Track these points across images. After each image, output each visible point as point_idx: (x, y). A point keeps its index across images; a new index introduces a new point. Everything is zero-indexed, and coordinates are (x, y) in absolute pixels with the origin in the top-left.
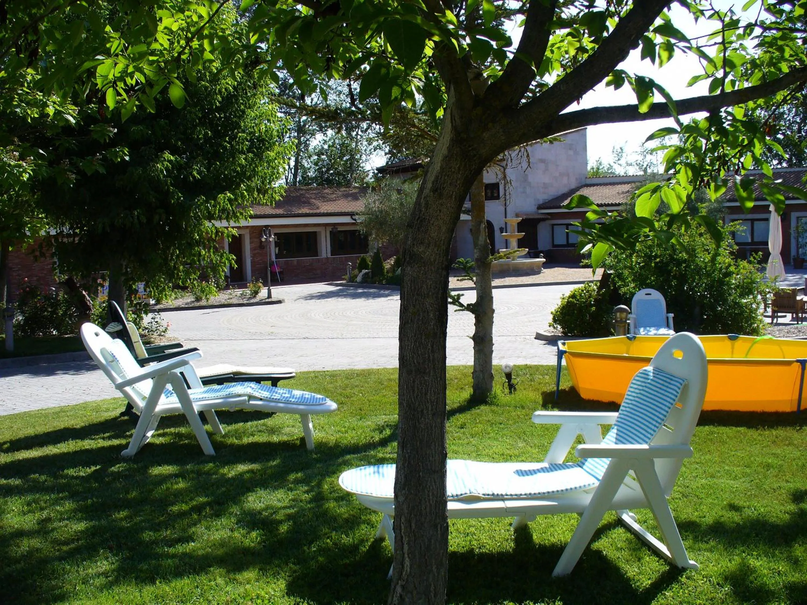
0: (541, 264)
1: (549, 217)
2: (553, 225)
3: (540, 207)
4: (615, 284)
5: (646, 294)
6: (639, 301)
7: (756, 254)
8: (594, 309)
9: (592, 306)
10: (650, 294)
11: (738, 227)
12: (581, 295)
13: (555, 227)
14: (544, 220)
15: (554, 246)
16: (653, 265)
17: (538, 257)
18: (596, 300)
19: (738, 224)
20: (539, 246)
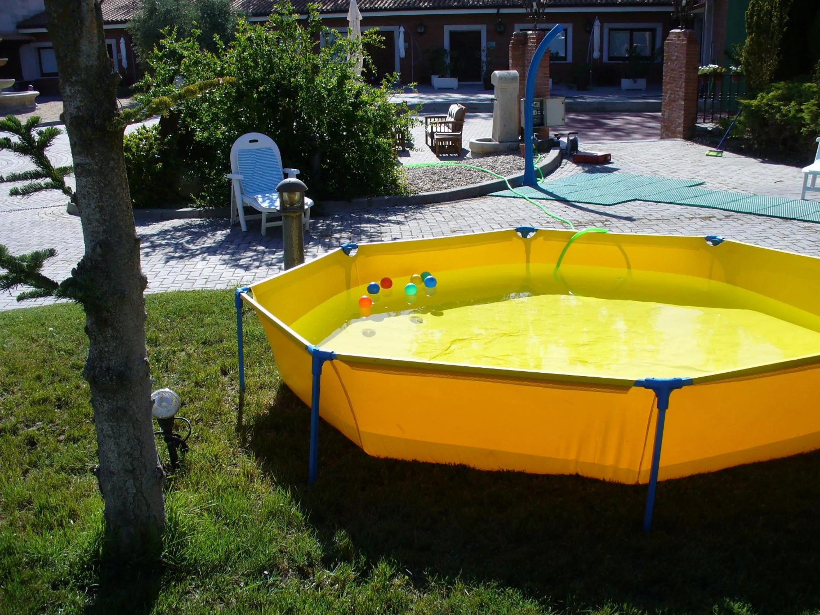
0: (34, 99)
1: (34, 38)
2: (39, 49)
3: (20, 25)
4: (187, 127)
5: (251, 141)
6: (242, 152)
7: (392, 76)
8: (160, 165)
9: (158, 161)
10: (256, 141)
11: (374, 36)
12: (138, 146)
13: (41, 50)
14: (28, 42)
15: (43, 75)
16: (255, 96)
17: (27, 90)
18: (160, 152)
19: (375, 33)
20: (23, 75)
